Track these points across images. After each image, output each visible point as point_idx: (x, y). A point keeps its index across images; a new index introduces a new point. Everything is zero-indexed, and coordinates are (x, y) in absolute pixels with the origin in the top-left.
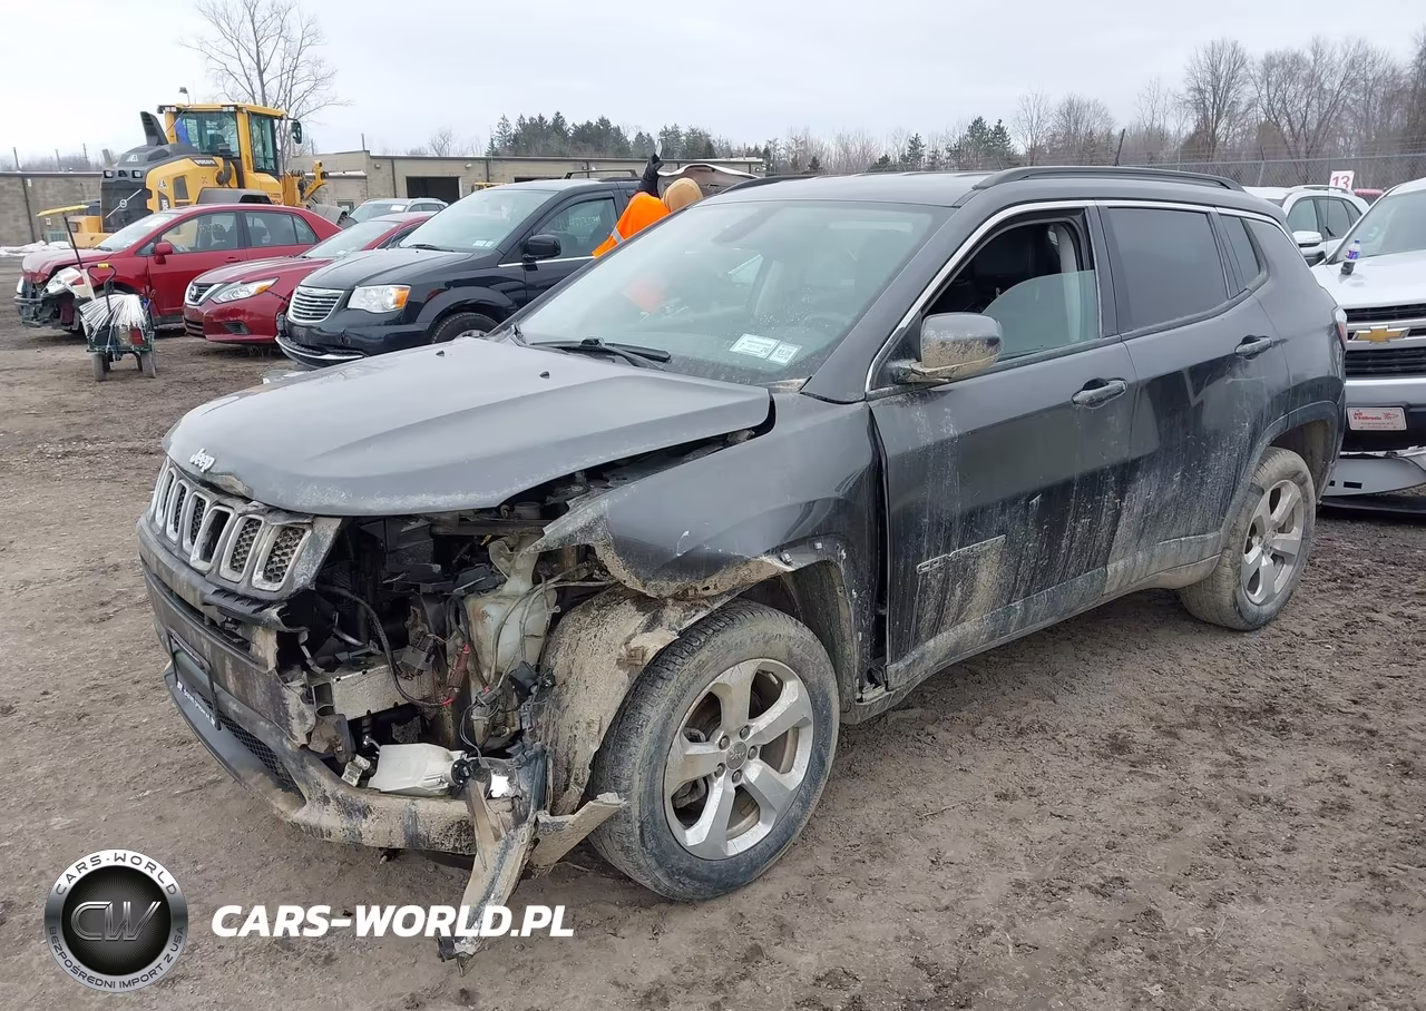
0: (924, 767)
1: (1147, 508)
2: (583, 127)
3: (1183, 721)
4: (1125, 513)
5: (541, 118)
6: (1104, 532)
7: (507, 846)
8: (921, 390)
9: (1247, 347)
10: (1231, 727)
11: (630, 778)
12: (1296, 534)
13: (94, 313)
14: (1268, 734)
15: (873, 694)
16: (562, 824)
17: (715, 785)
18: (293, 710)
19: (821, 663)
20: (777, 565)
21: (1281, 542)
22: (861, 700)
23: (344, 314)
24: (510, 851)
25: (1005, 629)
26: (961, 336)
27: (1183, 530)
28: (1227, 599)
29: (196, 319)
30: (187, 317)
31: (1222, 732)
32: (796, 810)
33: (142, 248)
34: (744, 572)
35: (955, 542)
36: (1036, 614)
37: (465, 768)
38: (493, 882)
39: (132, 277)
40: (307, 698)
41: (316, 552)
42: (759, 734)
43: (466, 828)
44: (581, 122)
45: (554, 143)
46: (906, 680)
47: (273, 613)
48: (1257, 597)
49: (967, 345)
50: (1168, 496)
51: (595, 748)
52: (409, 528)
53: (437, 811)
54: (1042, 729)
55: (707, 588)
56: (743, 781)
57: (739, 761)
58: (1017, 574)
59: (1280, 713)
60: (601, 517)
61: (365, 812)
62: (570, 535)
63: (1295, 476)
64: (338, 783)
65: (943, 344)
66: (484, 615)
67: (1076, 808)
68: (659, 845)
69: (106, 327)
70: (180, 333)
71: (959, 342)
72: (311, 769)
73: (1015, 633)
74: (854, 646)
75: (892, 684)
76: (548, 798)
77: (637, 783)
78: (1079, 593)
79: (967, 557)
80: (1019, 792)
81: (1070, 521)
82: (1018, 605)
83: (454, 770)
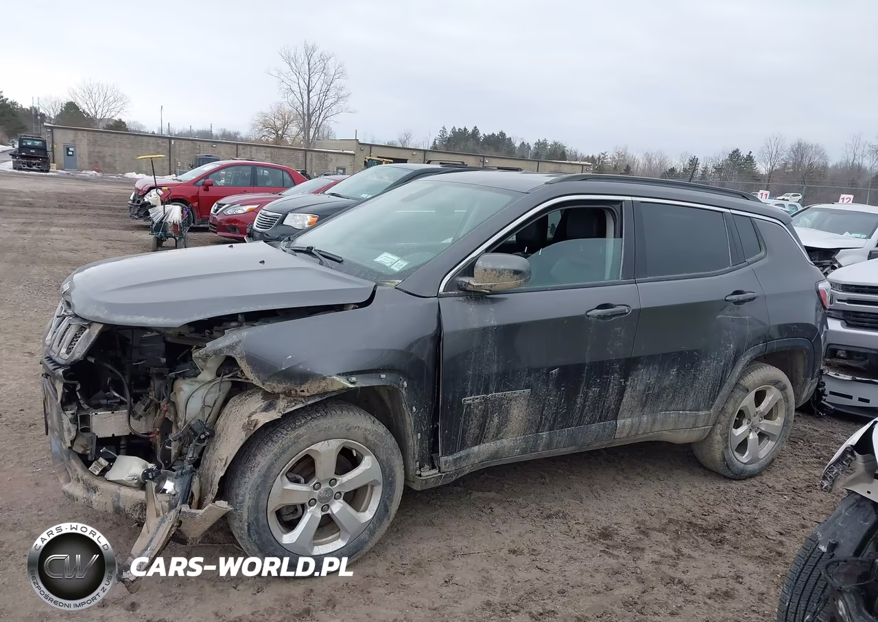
0: (476, 527)
1: (648, 387)
2: (489, 136)
3: (657, 527)
4: (629, 390)
5: (465, 129)
6: (612, 398)
7: (163, 521)
8: (478, 296)
9: (735, 297)
10: (686, 535)
11: (243, 496)
12: (778, 421)
13: (156, 214)
14: (709, 543)
15: (428, 473)
16: (195, 514)
17: (308, 510)
18: (65, 427)
19: (390, 449)
20: (344, 383)
21: (765, 425)
22: (420, 476)
23: (280, 227)
24: (163, 524)
25: (535, 448)
26: (496, 267)
27: (680, 406)
28: (718, 456)
29: (214, 223)
30: (211, 221)
31: (678, 537)
32: (365, 536)
33: (197, 181)
34: (323, 384)
35: (491, 388)
36: (559, 442)
37: (150, 474)
38: (151, 541)
39: (190, 197)
40: (74, 420)
41: (88, 341)
42: (342, 485)
43: (143, 507)
44: (488, 133)
45: (471, 144)
46: (454, 468)
47: (60, 371)
48: (744, 458)
49: (500, 273)
50: (667, 383)
51: (222, 474)
52: (147, 335)
53: (130, 495)
54: (564, 517)
55: (303, 391)
56: (329, 512)
57: (328, 499)
58: (542, 415)
59: (725, 532)
60: (240, 341)
61: (95, 489)
62: (220, 349)
63: (776, 383)
64: (85, 471)
65: (485, 270)
66: (181, 389)
67: (554, 567)
68: (260, 539)
69: (161, 222)
70: (206, 230)
71: (495, 270)
72: (73, 461)
73: (542, 452)
74: (414, 441)
75: (443, 468)
76: (187, 497)
77: (247, 499)
78: (592, 435)
79: (502, 399)
80: (526, 551)
81: (583, 387)
82: (545, 434)
83: (144, 474)
